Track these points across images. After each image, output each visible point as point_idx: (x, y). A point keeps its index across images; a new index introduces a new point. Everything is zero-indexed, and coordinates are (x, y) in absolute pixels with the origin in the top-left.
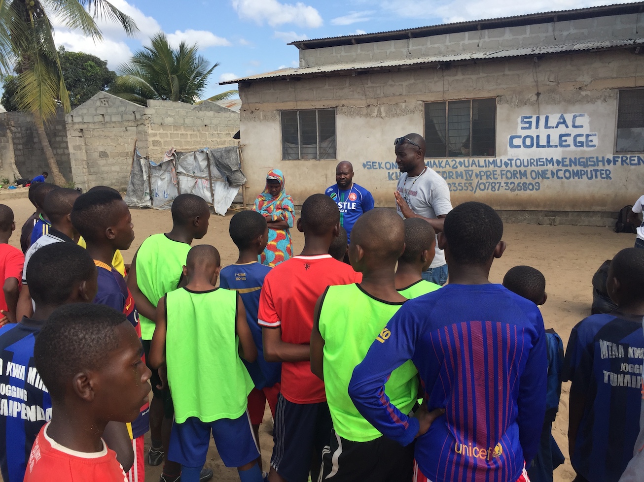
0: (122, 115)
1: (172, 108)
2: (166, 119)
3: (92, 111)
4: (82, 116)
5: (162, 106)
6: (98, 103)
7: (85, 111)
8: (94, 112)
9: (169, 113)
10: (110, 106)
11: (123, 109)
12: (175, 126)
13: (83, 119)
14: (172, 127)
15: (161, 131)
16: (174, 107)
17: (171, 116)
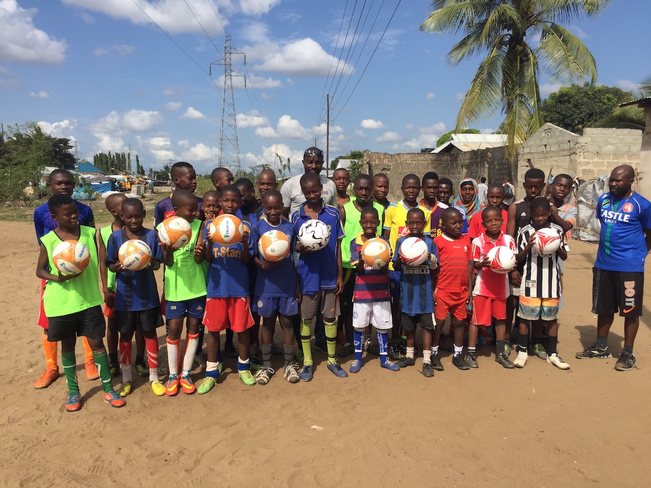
0: (559, 144)
1: (614, 135)
2: (604, 147)
3: (538, 142)
4: (530, 147)
5: (601, 134)
6: (543, 134)
7: (532, 142)
8: (539, 143)
9: (609, 141)
10: (551, 137)
11: (560, 139)
12: (615, 154)
13: (530, 150)
14: (611, 155)
15: (596, 160)
16: (618, 134)
17: (611, 144)
